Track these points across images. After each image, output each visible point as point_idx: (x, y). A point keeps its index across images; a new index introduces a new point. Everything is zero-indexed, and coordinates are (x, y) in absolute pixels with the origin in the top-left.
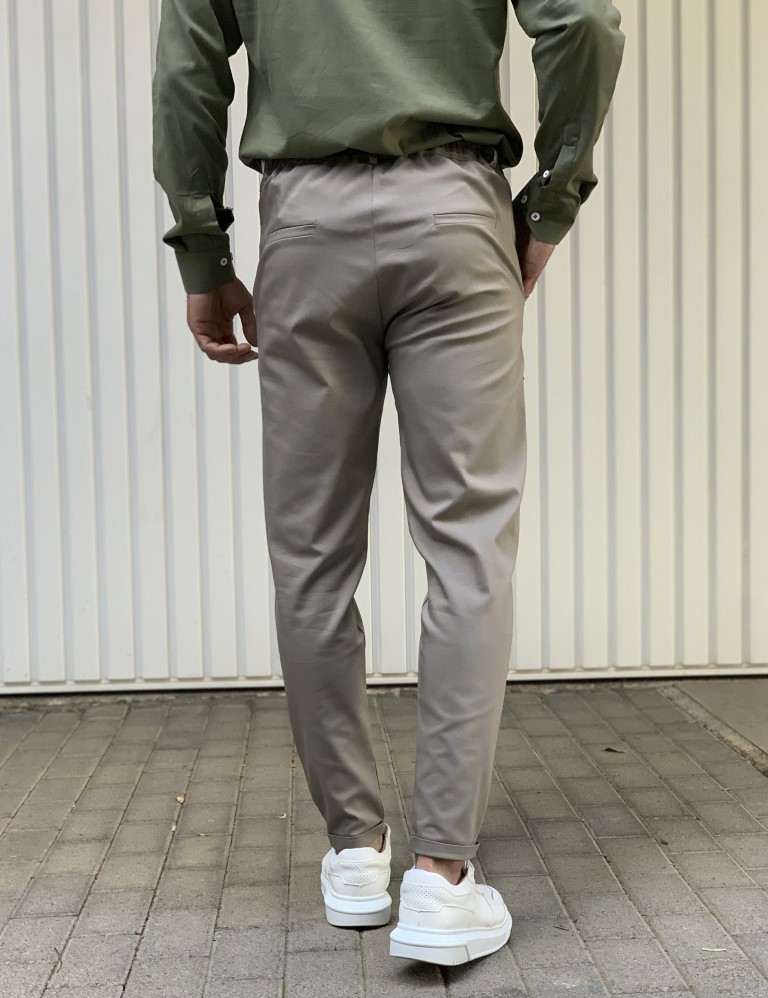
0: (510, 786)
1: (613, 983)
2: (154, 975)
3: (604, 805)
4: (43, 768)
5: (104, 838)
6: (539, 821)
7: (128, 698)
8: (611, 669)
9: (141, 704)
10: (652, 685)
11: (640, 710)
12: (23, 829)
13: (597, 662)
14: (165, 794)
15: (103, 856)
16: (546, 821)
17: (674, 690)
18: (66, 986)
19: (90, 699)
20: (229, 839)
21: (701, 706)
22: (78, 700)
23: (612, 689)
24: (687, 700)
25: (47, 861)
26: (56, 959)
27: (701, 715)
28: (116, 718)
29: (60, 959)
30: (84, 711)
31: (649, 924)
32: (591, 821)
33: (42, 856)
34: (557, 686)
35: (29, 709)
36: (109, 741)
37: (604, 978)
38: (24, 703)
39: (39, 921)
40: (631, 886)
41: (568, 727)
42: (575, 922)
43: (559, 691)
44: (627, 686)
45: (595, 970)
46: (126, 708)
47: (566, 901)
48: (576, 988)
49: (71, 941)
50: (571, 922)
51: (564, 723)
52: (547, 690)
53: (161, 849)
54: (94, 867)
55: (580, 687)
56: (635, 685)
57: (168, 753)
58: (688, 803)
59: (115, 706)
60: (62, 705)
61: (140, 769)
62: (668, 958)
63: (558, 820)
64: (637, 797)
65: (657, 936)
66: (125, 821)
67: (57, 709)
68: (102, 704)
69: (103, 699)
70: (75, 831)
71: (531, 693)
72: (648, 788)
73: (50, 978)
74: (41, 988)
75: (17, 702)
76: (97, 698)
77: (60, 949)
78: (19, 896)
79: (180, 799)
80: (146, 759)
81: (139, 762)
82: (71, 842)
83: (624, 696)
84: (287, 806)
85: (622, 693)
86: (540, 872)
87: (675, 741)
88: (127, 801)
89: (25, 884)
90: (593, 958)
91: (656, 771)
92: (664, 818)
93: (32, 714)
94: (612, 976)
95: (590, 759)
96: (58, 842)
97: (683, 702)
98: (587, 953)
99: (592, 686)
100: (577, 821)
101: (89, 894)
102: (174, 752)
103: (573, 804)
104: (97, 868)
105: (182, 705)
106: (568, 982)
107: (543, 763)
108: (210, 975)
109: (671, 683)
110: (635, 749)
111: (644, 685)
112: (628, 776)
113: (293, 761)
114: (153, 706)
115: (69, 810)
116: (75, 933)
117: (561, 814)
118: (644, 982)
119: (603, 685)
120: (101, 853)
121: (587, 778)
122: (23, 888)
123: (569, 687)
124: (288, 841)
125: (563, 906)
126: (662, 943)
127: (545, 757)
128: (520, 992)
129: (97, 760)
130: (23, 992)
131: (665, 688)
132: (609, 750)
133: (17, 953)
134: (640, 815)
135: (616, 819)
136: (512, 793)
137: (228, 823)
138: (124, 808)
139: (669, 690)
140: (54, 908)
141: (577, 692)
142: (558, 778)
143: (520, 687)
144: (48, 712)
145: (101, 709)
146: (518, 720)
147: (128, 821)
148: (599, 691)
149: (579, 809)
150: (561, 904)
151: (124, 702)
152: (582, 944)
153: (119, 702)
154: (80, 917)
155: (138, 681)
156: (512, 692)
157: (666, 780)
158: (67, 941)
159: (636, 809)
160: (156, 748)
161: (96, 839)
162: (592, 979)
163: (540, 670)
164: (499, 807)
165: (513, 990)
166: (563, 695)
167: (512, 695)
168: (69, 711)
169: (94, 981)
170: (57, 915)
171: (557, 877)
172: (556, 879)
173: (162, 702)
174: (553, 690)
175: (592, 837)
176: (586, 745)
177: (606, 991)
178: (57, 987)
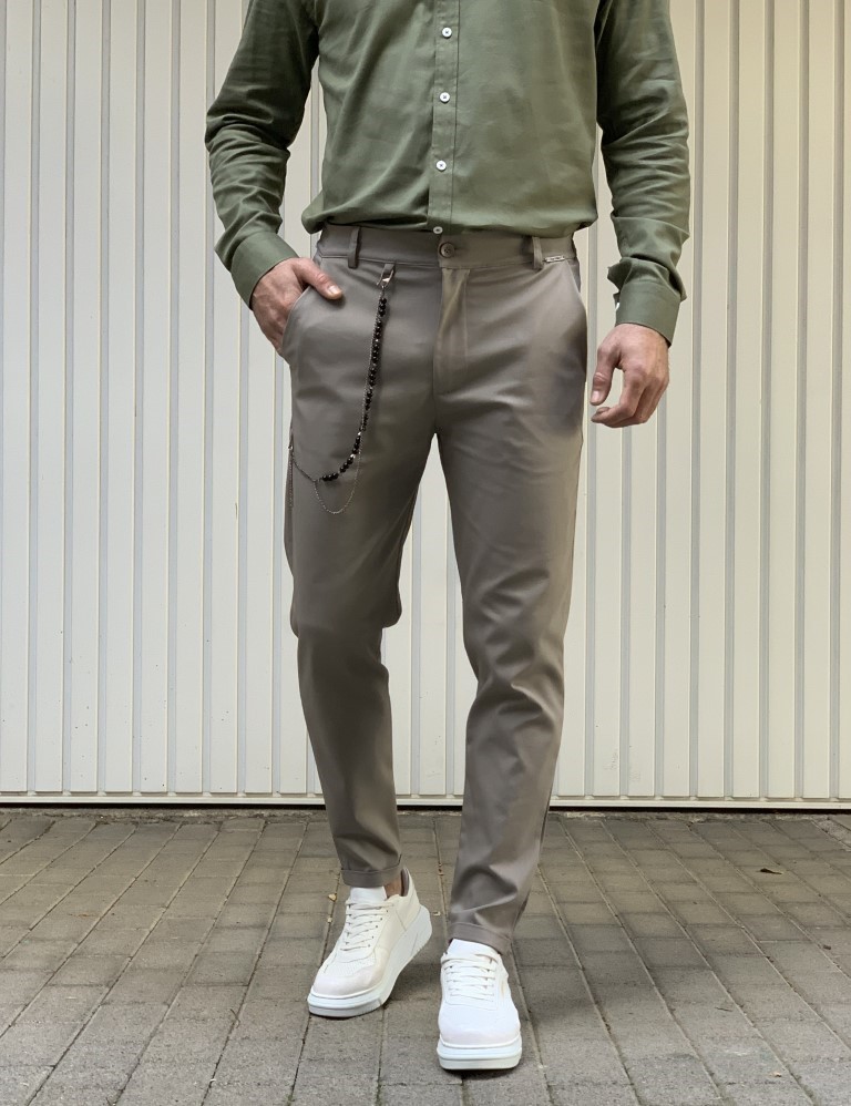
0: (664, 896)
1: (783, 1053)
2: (331, 1033)
3: (763, 915)
4: (188, 869)
5: (262, 926)
6: (698, 926)
7: (265, 813)
8: (763, 799)
9: (278, 819)
10: (806, 817)
11: (793, 839)
12: (179, 916)
13: (747, 790)
14: (316, 892)
15: (263, 940)
16: (705, 926)
17: (829, 822)
18: (247, 1038)
19: (225, 812)
22: (214, 812)
23: (763, 821)
24: (844, 831)
25: (209, 943)
26: (233, 1017)
28: (254, 830)
29: (237, 1018)
30: (221, 823)
31: (816, 1010)
32: (752, 928)
33: (202, 939)
34: (706, 815)
35: (165, 820)
36: (251, 848)
37: (775, 1049)
38: (161, 814)
39: (211, 989)
40: (795, 981)
41: (720, 851)
42: (742, 1007)
43: (708, 820)
44: (778, 817)
45: (765, 1044)
46: (263, 821)
47: (731, 991)
48: (747, 1056)
49: (244, 1006)
50: (738, 1006)
51: (715, 847)
52: (695, 819)
53: (319, 937)
54: (256, 948)
55: (729, 817)
56: (788, 817)
57: (312, 860)
59: (253, 820)
60: (199, 817)
61: (286, 872)
62: (837, 1037)
63: (717, 926)
64: (797, 910)
65: (825, 1020)
66: (280, 913)
67: (193, 820)
68: (238, 817)
69: (239, 813)
70: (231, 919)
71: (678, 820)
72: (807, 903)
73: (230, 1032)
74: (224, 1039)
75: (153, 812)
76: (233, 812)
77: (236, 1010)
78: (186, 970)
79: (332, 896)
80: (291, 864)
81: (284, 867)
82: (228, 928)
83: (776, 826)
85: (774, 824)
86: (703, 967)
87: (833, 866)
88: (278, 898)
89: (191, 960)
90: (763, 1035)
91: (816, 891)
92: (826, 928)
93: (169, 825)
94: (782, 1048)
95: (745, 878)
96: (217, 928)
97: (840, 834)
98: (756, 1030)
99: (742, 816)
100: (736, 927)
101: (255, 970)
102: (318, 860)
103: (732, 914)
104: (260, 949)
105: (319, 821)
106: (740, 1051)
107: (697, 879)
108: (385, 1033)
109: (827, 816)
110: (792, 871)
111: (797, 817)
112: (788, 893)
113: (440, 871)
114: (292, 822)
115: (222, 903)
116: (247, 999)
117: (720, 921)
118: (815, 1054)
119: (754, 816)
120: (261, 937)
121: (744, 893)
122: (189, 964)
123: (717, 816)
125: (728, 994)
126: (830, 1026)
127: (698, 875)
128: (692, 1057)
129: (242, 863)
130: (207, 1041)
131: (820, 820)
132: (764, 871)
133: (194, 1012)
134: (801, 924)
135: (777, 927)
136: (668, 903)
138: (277, 902)
139: (824, 822)
140: (224, 979)
141: (726, 822)
142: (715, 893)
143: (667, 814)
144: (184, 823)
145: (237, 821)
146: (667, 843)
147: (282, 913)
148: (750, 821)
149: (738, 918)
150: (726, 992)
151: (261, 816)
152: (751, 1024)
153: (256, 816)
154: (251, 987)
155: (276, 795)
156: (658, 819)
157: (826, 897)
158: (241, 1005)
159: (797, 921)
160: (299, 856)
161: (254, 927)
162: (762, 1049)
163: (688, 798)
164: (656, 913)
165: (686, 1055)
166: (712, 824)
167: (658, 822)
168: (206, 823)
169: (274, 1035)
170: (227, 984)
171: (720, 971)
172: (719, 973)
173: (299, 817)
174: (701, 819)
175: (753, 941)
176: (741, 867)
177: (777, 1059)
178: (239, 1039)
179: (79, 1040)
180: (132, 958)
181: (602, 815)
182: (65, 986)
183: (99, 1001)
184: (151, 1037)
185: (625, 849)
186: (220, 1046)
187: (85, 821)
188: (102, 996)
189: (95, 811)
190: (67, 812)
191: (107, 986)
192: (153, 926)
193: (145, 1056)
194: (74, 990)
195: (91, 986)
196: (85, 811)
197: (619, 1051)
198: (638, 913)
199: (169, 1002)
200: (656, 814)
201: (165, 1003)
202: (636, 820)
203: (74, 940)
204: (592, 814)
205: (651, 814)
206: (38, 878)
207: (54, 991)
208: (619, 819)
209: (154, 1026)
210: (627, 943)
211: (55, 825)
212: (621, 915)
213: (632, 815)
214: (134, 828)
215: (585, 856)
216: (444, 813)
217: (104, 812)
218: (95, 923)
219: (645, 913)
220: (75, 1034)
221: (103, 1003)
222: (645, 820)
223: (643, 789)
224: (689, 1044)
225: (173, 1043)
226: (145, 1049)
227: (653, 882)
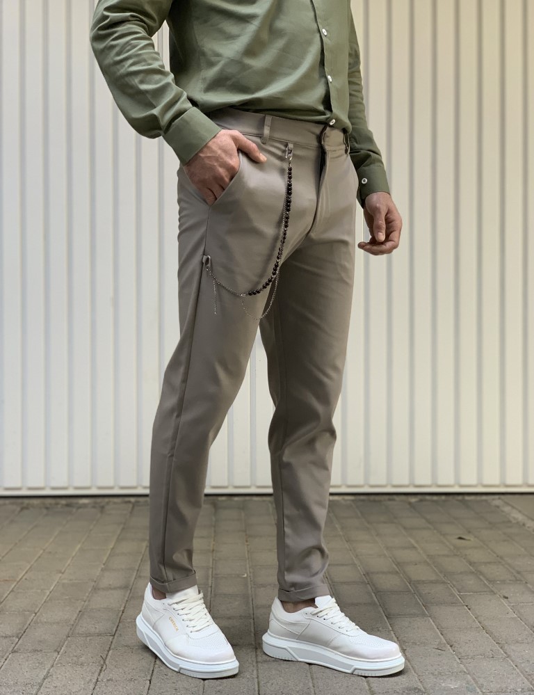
0: (396, 559)
1: (482, 685)
3: (461, 573)
4: (80, 542)
5: (125, 587)
6: (418, 582)
7: (132, 500)
8: (456, 486)
10: (484, 497)
11: (477, 513)
12: (70, 580)
13: (447, 481)
15: (126, 599)
16: (423, 582)
17: (500, 501)
18: (111, 680)
19: (106, 500)
20: (209, 589)
21: (520, 512)
22: (99, 500)
23: (458, 500)
24: (509, 508)
25: (89, 601)
26: (102, 662)
27: (520, 517)
28: (124, 512)
29: (104, 662)
30: (103, 507)
31: (501, 648)
32: (455, 583)
33: (85, 598)
34: (419, 497)
35: (67, 505)
36: (122, 526)
37: (476, 682)
38: (63, 502)
39: (88, 638)
40: (486, 624)
41: (430, 523)
42: (451, 646)
43: (421, 501)
44: (467, 498)
45: (469, 677)
46: (131, 506)
47: (444, 633)
48: (457, 688)
49: (111, 652)
50: (449, 646)
51: (427, 521)
52: (413, 500)
54: (121, 605)
55: (435, 498)
56: (472, 498)
58: (519, 573)
59: (124, 505)
60: (89, 504)
62: (518, 670)
63: (432, 582)
64: (483, 568)
65: (509, 656)
67: (85, 506)
68: (115, 503)
69: (116, 500)
70: (105, 582)
71: (402, 501)
72: (490, 563)
73: (99, 675)
74: (94, 681)
75: (59, 501)
76: (111, 499)
77: (104, 657)
78: (72, 623)
82: (103, 589)
83: (465, 505)
84: (246, 569)
85: (463, 501)
86: (423, 615)
87: (505, 534)
88: (138, 564)
89: (76, 615)
90: (467, 670)
91: (495, 553)
92: (503, 582)
93: (69, 509)
94: (481, 681)
95: (448, 543)
96: (95, 589)
97: (507, 509)
98: (462, 666)
99: (443, 497)
100: (444, 582)
101: (119, 622)
103: (441, 572)
104: (123, 605)
106: (452, 684)
107: (416, 545)
109: (497, 497)
110: (478, 538)
111: (479, 498)
112: (476, 555)
113: (247, 541)
115: (100, 569)
116: (113, 647)
117: (433, 578)
118: (504, 685)
119: (451, 497)
120: (125, 596)
121: (448, 556)
122: (75, 618)
123: (428, 497)
124: (250, 592)
125: (442, 637)
126: (512, 661)
127: (417, 542)
128: (419, 690)
129: (116, 538)
130: (83, 683)
131: (493, 499)
132: (460, 538)
133: (75, 658)
134: (487, 579)
135: (471, 582)
136: (398, 564)
137: (208, 579)
138: (137, 568)
139: (497, 501)
140: (97, 631)
141: (433, 501)
142: (428, 556)
143: (395, 497)
144: (79, 508)
145: (114, 506)
146: (396, 518)
147: (140, 577)
148: (448, 501)
149: (445, 576)
150: (440, 635)
151: (130, 502)
152: (458, 660)
153: (126, 502)
154: (116, 637)
155: (140, 488)
156: (390, 500)
157: (501, 558)
158: (108, 651)
159: (484, 577)
161: (120, 588)
162: (468, 683)
163: (408, 486)
164: (390, 573)
165: (416, 688)
166: (424, 503)
167: (389, 503)
168: (93, 507)
169: (129, 677)
170: (99, 635)
171: (435, 618)
172: (434, 619)
174: (417, 500)
175: (456, 593)
176: (444, 535)
177: (478, 690)
178: (105, 680)
180: (36, 614)
181: (353, 498)
183: (11, 649)
184: (44, 679)
185: (369, 523)
186: (92, 686)
187: (14, 507)
188: (13, 645)
189: (20, 501)
191: (17, 637)
192: (52, 588)
195: (6, 637)
196: (14, 500)
197: (369, 686)
198: (378, 573)
199: (59, 650)
200: (388, 497)
201: (56, 651)
202: (375, 501)
205: (385, 497)
208: (363, 500)
209: (46, 671)
210: (372, 597)
212: (367, 574)
213: (372, 498)
214: (45, 511)
215: (342, 528)
216: (249, 498)
217: (26, 501)
218: (13, 586)
219: (383, 573)
221: (14, 652)
222: (380, 501)
223: (379, 481)
224: (417, 679)
225: (59, 684)
226: (39, 689)
227: (387, 548)
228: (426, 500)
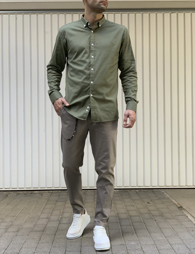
0: (127, 209)
3: (145, 213)
4: (35, 205)
5: (48, 218)
6: (132, 216)
7: (51, 191)
8: (151, 186)
9: (54, 193)
10: (159, 190)
11: (156, 195)
12: (32, 216)
13: (148, 185)
14: (59, 210)
18: (42, 243)
19: (43, 191)
20: (72, 218)
21: (169, 194)
22: (41, 191)
23: (151, 191)
24: (166, 193)
26: (40, 238)
27: (168, 196)
28: (48, 195)
30: (42, 194)
31: (150, 234)
32: (142, 216)
33: (36, 221)
34: (139, 190)
35: (31, 193)
36: (48, 200)
38: (30, 192)
39: (36, 232)
40: (148, 228)
41: (140, 198)
42: (136, 234)
43: (140, 191)
44: (154, 190)
45: (138, 241)
46: (51, 193)
52: (137, 191)
53: (58, 220)
54: (46, 223)
55: (144, 190)
56: (156, 190)
57: (59, 202)
58: (162, 213)
59: (48, 193)
60: (38, 193)
61: (54, 205)
62: (152, 240)
63: (136, 216)
64: (152, 212)
67: (36, 193)
70: (42, 217)
71: (134, 191)
72: (154, 210)
73: (39, 241)
75: (28, 192)
76: (45, 191)
79: (62, 211)
81: (54, 204)
82: (41, 219)
83: (153, 192)
85: (153, 191)
86: (131, 225)
87: (162, 201)
88: (52, 211)
91: (157, 207)
92: (156, 216)
93: (32, 194)
94: (141, 242)
95: (144, 205)
96: (39, 219)
97: (165, 194)
98: (137, 239)
99: (147, 190)
100: (139, 216)
101: (45, 228)
102: (60, 202)
103: (139, 213)
105: (62, 193)
106: (133, 243)
107: (134, 205)
109: (164, 190)
110: (153, 203)
111: (158, 190)
112: (151, 208)
114: (56, 193)
115: (40, 213)
118: (147, 243)
120: (47, 221)
121: (143, 208)
122: (33, 227)
123: (142, 190)
126: (151, 237)
127: (135, 204)
129: (46, 203)
130: (35, 243)
131: (162, 190)
132: (148, 203)
133: (33, 237)
134: (152, 215)
135: (147, 216)
136: (128, 211)
137: (71, 216)
139: (163, 191)
140: (39, 230)
142: (137, 208)
143: (132, 190)
144: (35, 194)
145: (45, 193)
146: (131, 197)
147: (52, 215)
148: (148, 191)
150: (134, 231)
151: (50, 192)
152: (137, 237)
154: (44, 232)
155: (53, 188)
156: (130, 191)
157: (158, 209)
158: (42, 235)
160: (57, 201)
161: (46, 218)
162: (137, 243)
163: (136, 187)
164: (124, 213)
165: (123, 244)
166: (141, 192)
167: (130, 192)
168: (39, 194)
169: (47, 242)
170: (40, 231)
172: (133, 226)
173: (58, 192)
174: (139, 191)
175: (142, 219)
176: (143, 202)
177: (139, 245)
178: (41, 243)
179: (11, 244)
180: (22, 226)
181: (119, 190)
182: (9, 232)
183: (15, 235)
184: (24, 242)
185: (122, 198)
186: (37, 244)
187: (14, 194)
189: (17, 192)
190: (11, 192)
191: (17, 232)
192: (26, 218)
193: (23, 247)
194: (10, 233)
195: (14, 232)
196: (15, 192)
198: (121, 213)
200: (130, 190)
201: (27, 235)
202: (126, 191)
203: (11, 222)
204: (117, 190)
205: (129, 190)
206: (5, 208)
207: (7, 233)
208: (122, 191)
209: (25, 240)
210: (117, 220)
211: (9, 195)
212: (118, 214)
213: (125, 190)
214: (24, 195)
216: (87, 190)
217: (18, 192)
218: (15, 218)
219: (123, 213)
220: (10, 242)
221: (16, 236)
222: (127, 191)
223: (127, 185)
224: (124, 242)
225: (28, 244)
226: (23, 245)
227: (126, 206)
228: (142, 191)
